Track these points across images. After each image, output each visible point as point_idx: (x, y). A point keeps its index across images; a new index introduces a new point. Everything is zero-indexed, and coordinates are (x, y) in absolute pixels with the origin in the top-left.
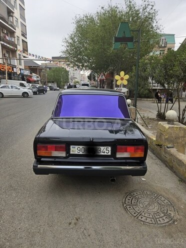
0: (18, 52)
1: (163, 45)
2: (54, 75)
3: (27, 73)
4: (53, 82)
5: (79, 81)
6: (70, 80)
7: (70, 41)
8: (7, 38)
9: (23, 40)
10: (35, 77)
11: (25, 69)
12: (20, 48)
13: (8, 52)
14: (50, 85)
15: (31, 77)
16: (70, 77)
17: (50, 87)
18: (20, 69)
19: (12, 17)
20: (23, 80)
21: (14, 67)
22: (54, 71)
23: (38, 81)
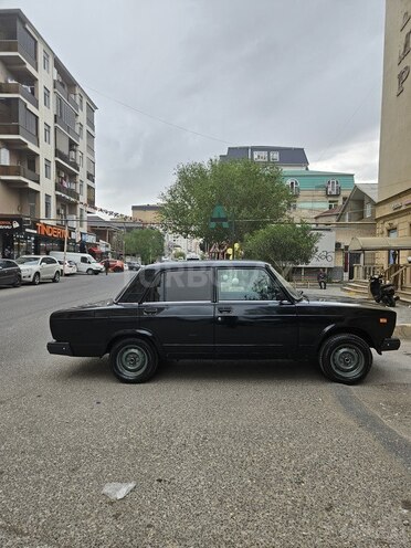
0: (80, 206)
1: (334, 193)
2: (137, 243)
3: (91, 239)
4: (134, 255)
5: (185, 252)
6: (166, 251)
7: (169, 198)
8: (65, 185)
9: (89, 187)
10: (103, 247)
11: (89, 233)
12: (83, 199)
13: (63, 207)
14: (128, 259)
15: (96, 245)
16: (166, 244)
17: (129, 263)
18: (81, 234)
19: (75, 151)
20: (83, 251)
21: (72, 230)
22: (137, 236)
23: (107, 253)
